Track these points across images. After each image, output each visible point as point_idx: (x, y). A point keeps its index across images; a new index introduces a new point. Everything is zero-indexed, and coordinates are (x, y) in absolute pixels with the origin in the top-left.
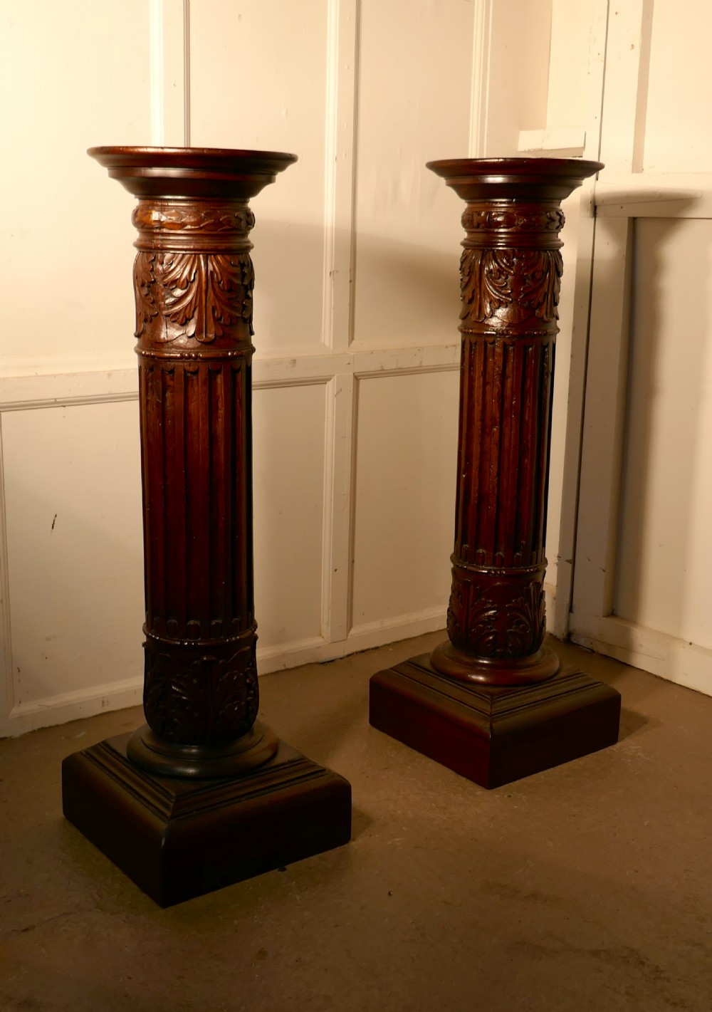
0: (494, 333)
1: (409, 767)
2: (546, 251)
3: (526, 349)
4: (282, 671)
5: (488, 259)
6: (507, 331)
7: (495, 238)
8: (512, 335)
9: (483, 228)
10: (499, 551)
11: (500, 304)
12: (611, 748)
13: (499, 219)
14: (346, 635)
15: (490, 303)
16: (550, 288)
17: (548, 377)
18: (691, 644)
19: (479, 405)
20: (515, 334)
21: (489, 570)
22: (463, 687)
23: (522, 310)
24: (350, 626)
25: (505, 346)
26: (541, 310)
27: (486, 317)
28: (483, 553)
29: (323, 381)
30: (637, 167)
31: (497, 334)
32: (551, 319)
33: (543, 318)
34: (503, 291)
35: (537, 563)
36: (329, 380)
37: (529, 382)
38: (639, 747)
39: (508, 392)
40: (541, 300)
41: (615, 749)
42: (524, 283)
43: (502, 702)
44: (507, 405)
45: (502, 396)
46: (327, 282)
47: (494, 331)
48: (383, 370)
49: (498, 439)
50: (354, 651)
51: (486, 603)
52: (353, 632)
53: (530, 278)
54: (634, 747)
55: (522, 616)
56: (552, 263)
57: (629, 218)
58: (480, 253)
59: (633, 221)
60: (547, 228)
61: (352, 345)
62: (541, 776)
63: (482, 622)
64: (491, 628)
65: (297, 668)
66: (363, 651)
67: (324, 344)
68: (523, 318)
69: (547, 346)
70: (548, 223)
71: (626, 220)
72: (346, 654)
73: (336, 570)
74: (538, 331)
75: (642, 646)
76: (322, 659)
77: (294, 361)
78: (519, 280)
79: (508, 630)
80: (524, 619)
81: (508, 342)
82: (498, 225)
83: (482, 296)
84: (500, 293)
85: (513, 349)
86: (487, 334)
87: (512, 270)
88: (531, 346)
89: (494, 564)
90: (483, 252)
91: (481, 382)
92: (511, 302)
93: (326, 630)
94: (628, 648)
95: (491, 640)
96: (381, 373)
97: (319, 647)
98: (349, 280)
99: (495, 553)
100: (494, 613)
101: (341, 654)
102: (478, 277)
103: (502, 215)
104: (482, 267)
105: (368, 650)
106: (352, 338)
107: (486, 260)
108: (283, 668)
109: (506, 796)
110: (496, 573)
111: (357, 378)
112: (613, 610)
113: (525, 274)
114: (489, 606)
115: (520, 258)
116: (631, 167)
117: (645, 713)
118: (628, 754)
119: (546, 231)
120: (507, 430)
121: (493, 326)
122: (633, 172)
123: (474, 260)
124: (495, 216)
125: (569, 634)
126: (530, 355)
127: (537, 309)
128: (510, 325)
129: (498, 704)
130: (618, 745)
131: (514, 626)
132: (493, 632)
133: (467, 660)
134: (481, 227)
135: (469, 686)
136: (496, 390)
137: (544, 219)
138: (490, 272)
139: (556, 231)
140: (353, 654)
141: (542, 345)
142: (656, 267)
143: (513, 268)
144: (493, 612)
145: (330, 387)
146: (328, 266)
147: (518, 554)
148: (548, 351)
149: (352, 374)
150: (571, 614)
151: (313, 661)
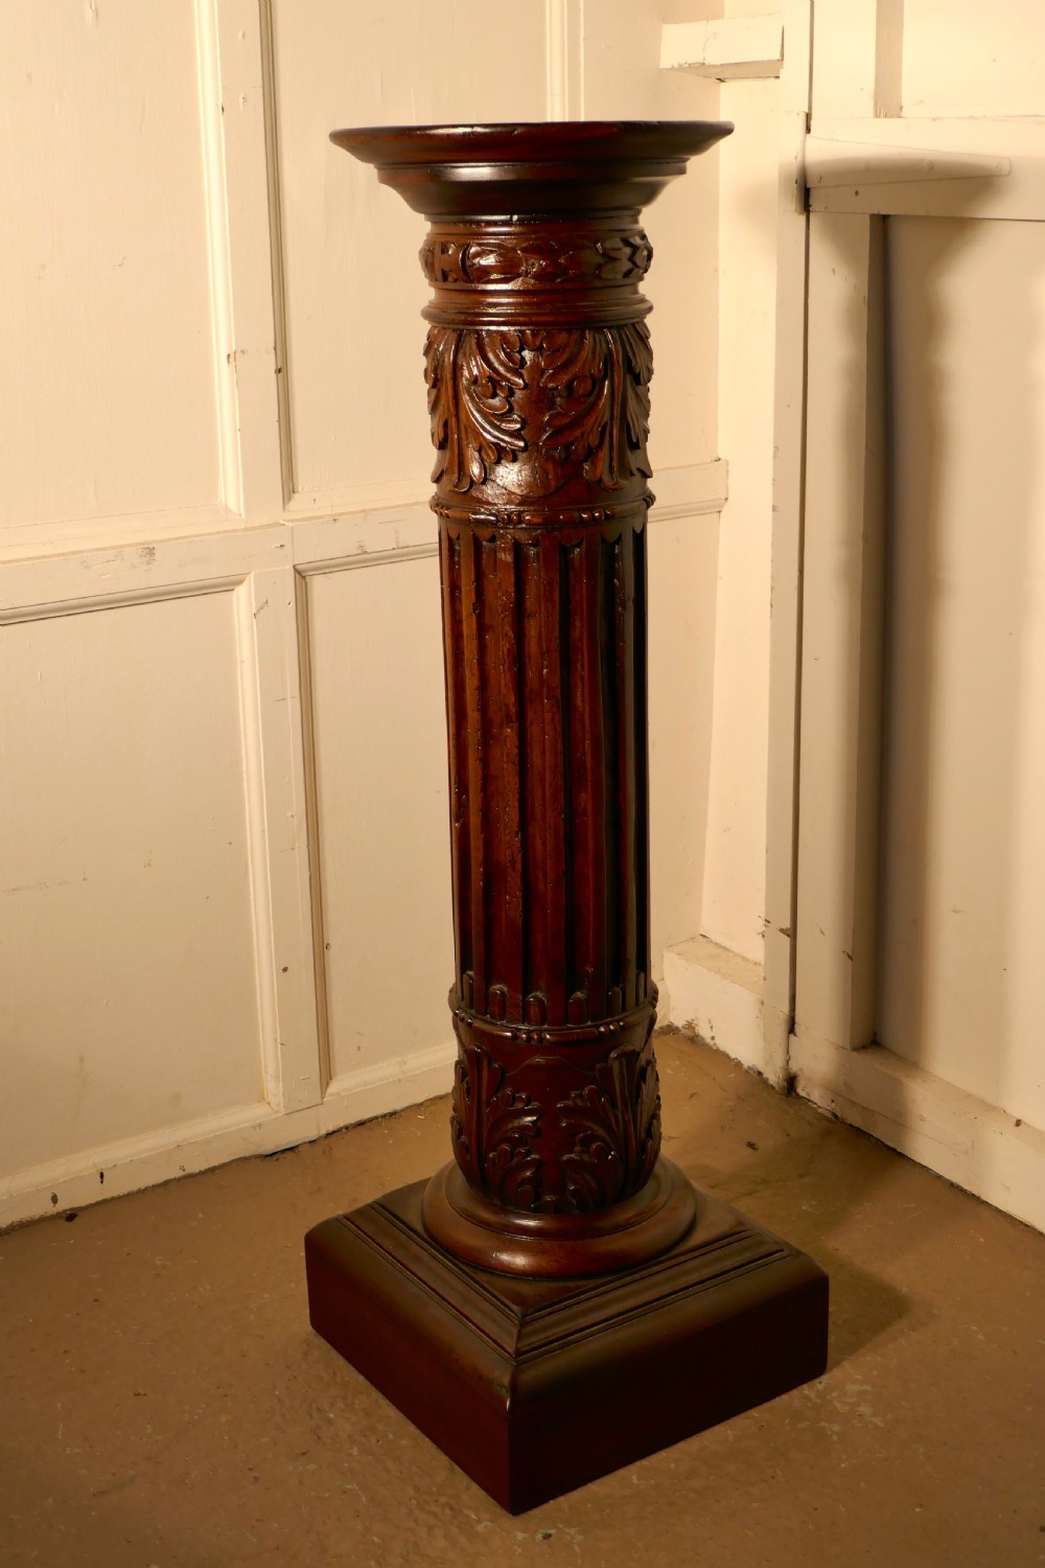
0: (492, 518)
1: (355, 1452)
2: (600, 330)
3: (565, 551)
4: (178, 1180)
5: (468, 350)
6: (520, 514)
7: (481, 303)
8: (529, 523)
9: (455, 281)
10: (537, 990)
11: (502, 454)
12: (805, 1389)
13: (489, 260)
14: (319, 1093)
15: (479, 451)
16: (617, 412)
17: (624, 608)
18: (1018, 1123)
19: (473, 675)
20: (536, 520)
21: (515, 1032)
22: (472, 1278)
23: (550, 467)
24: (327, 1075)
25: (517, 547)
26: (594, 465)
27: (472, 483)
28: (502, 992)
29: (228, 586)
30: (886, 104)
31: (498, 521)
32: (624, 483)
33: (601, 480)
34: (504, 426)
35: (624, 1009)
36: (240, 583)
37: (578, 624)
38: (868, 1388)
39: (533, 647)
40: (593, 440)
41: (813, 1395)
42: (551, 405)
43: (549, 1319)
44: (531, 675)
45: (519, 657)
46: (223, 376)
47: (491, 515)
48: (366, 553)
49: (516, 751)
50: (342, 1125)
51: (514, 1100)
52: (333, 1088)
53: (564, 394)
54: (856, 1388)
55: (595, 1127)
56: (619, 358)
57: (872, 216)
58: (454, 336)
59: (882, 226)
60: (599, 277)
61: (292, 505)
62: (632, 1476)
63: (511, 1140)
64: (528, 1153)
65: (212, 1170)
66: (361, 1124)
67: (226, 509)
68: (553, 483)
69: (619, 541)
70: (599, 267)
71: (867, 221)
72: (323, 1132)
73: (285, 970)
74: (591, 511)
75: (923, 1119)
76: (269, 1148)
77: (151, 551)
78: (540, 399)
79: (565, 1158)
80: (601, 1132)
81: (524, 538)
82: (484, 274)
83: (463, 436)
84: (498, 428)
85: (537, 554)
86: (477, 520)
87: (521, 376)
88: (578, 545)
89: (526, 1019)
90: (460, 336)
91: (474, 627)
92: (525, 449)
93: (273, 1089)
94: (899, 1118)
95: (529, 1177)
96: (363, 560)
97: (260, 1125)
98: (273, 368)
99: (525, 995)
100: (532, 1122)
101: (312, 1134)
102: (450, 393)
103: (492, 252)
104: (456, 369)
105: (371, 1120)
106: (289, 488)
107: (465, 355)
108: (180, 1173)
109: (539, 1536)
110: (529, 1038)
111: (301, 575)
112: (875, 1034)
113: (551, 385)
114: (520, 1105)
115: (538, 350)
116: (871, 104)
117: (905, 1290)
118: (838, 1405)
119: (598, 284)
120: (534, 731)
121: (489, 503)
122: (877, 115)
123: (442, 354)
124: (478, 255)
125: (791, 1081)
126: (577, 563)
127: (586, 461)
128: (524, 501)
129: (537, 1325)
130: (824, 1378)
131: (578, 1148)
132: (533, 1160)
133: (486, 1215)
134: (450, 279)
135: (482, 1277)
136: (505, 646)
137: (590, 257)
138: (475, 381)
139: (627, 281)
140: (340, 1130)
141: (603, 540)
142: (933, 323)
143: (523, 371)
144: (529, 1119)
145: (242, 600)
146: (222, 339)
147: (579, 994)
148: (621, 551)
149: (289, 567)
150: (792, 1036)
151: (247, 1154)
